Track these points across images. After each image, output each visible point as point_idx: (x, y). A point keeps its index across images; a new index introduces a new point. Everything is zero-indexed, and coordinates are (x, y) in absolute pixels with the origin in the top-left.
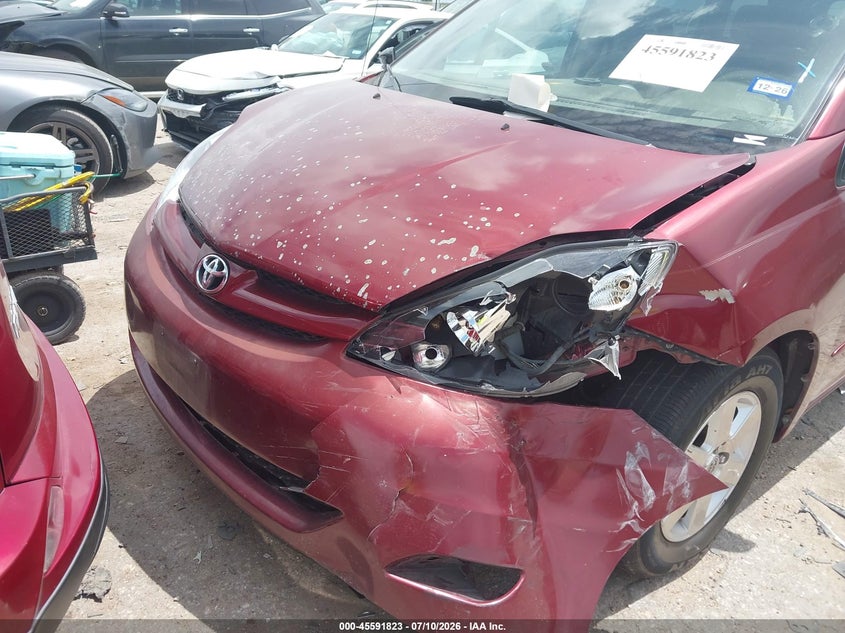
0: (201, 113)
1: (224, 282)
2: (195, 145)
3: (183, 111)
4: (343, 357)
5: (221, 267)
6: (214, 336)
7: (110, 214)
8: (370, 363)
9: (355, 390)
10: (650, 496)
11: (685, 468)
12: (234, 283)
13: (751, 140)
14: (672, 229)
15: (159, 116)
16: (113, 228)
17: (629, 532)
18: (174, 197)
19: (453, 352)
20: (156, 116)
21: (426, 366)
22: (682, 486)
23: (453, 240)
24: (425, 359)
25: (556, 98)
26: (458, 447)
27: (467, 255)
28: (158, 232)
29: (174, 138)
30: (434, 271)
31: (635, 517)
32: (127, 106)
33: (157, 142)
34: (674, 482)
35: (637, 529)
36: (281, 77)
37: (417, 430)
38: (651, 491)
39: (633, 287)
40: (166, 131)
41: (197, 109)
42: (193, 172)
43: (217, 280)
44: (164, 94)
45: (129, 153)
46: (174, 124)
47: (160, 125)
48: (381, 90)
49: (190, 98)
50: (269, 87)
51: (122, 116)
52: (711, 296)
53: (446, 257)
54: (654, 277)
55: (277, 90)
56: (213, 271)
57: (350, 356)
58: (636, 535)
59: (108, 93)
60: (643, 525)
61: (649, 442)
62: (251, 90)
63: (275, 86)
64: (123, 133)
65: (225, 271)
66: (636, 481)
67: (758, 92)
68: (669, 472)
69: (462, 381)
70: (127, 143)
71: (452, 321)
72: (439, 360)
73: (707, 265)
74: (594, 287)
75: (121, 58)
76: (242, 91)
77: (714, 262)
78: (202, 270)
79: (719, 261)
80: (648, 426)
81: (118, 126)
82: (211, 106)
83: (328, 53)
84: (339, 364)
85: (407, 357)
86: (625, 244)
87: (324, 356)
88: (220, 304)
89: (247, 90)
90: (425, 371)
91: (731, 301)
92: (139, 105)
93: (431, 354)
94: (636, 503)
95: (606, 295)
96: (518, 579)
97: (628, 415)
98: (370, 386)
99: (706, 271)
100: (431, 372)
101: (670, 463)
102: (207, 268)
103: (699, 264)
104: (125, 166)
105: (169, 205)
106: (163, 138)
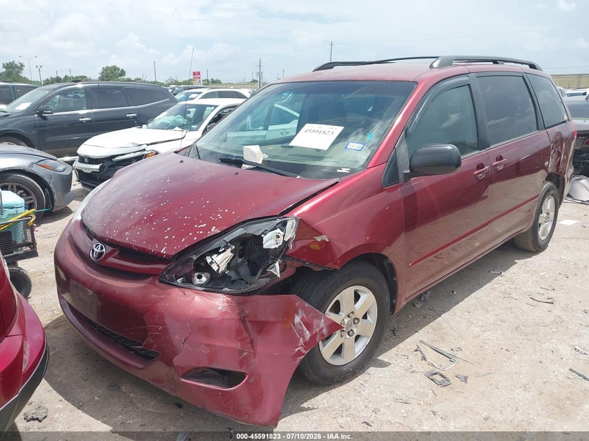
0: (99, 169)
1: (103, 256)
2: (94, 187)
3: (89, 169)
4: (157, 282)
5: (102, 248)
6: (99, 281)
7: (44, 233)
8: (171, 284)
9: (163, 296)
10: (308, 334)
11: (323, 321)
12: (108, 255)
13: (344, 170)
14: (297, 213)
15: (74, 172)
16: (46, 242)
17: (299, 353)
18: (79, 218)
19: (211, 276)
20: (72, 173)
21: (199, 283)
22: (322, 329)
23: (205, 225)
24: (197, 280)
25: (267, 156)
26: (211, 316)
27: (210, 231)
28: (71, 236)
29: (83, 185)
30: (195, 239)
31: (302, 346)
32: (54, 169)
33: (73, 188)
34: (318, 327)
35: (304, 351)
36: (148, 145)
37: (192, 311)
38: (308, 332)
39: (282, 237)
40: (79, 181)
41: (97, 167)
42: (88, 205)
43: (101, 254)
44: (77, 158)
45: (55, 197)
46: (83, 176)
47: (75, 178)
48: (185, 158)
49: (92, 161)
50: (141, 151)
51: (51, 175)
52: (319, 239)
53: (201, 232)
54: (290, 232)
55: (146, 153)
56: (99, 251)
57: (160, 281)
58: (303, 354)
59: (41, 163)
60: (306, 349)
61: (304, 309)
62: (129, 153)
63: (144, 150)
64: (51, 185)
65: (104, 250)
66: (301, 328)
67: (349, 149)
68: (315, 322)
69: (216, 288)
70: (54, 191)
71: (209, 260)
72: (204, 279)
73: (313, 226)
74: (264, 239)
75: (49, 138)
76: (125, 154)
77: (317, 224)
78: (93, 250)
79: (319, 223)
80: (303, 301)
81: (48, 181)
82: (105, 164)
83: (177, 128)
84: (155, 285)
85: (189, 280)
86: (275, 220)
87: (151, 283)
88: (100, 265)
89: (127, 154)
90: (197, 285)
91: (327, 240)
92: (61, 168)
93: (200, 277)
94: (302, 339)
95: (273, 242)
96: (245, 377)
97: (294, 297)
98: (169, 294)
99: (312, 228)
100: (201, 285)
101: (315, 317)
102: (95, 250)
103: (309, 226)
104: (53, 204)
105: (76, 221)
106: (76, 186)
